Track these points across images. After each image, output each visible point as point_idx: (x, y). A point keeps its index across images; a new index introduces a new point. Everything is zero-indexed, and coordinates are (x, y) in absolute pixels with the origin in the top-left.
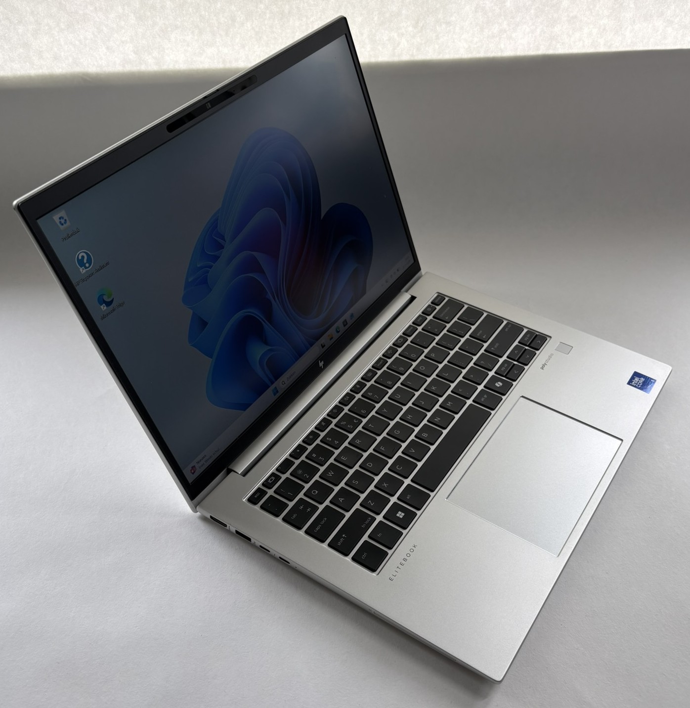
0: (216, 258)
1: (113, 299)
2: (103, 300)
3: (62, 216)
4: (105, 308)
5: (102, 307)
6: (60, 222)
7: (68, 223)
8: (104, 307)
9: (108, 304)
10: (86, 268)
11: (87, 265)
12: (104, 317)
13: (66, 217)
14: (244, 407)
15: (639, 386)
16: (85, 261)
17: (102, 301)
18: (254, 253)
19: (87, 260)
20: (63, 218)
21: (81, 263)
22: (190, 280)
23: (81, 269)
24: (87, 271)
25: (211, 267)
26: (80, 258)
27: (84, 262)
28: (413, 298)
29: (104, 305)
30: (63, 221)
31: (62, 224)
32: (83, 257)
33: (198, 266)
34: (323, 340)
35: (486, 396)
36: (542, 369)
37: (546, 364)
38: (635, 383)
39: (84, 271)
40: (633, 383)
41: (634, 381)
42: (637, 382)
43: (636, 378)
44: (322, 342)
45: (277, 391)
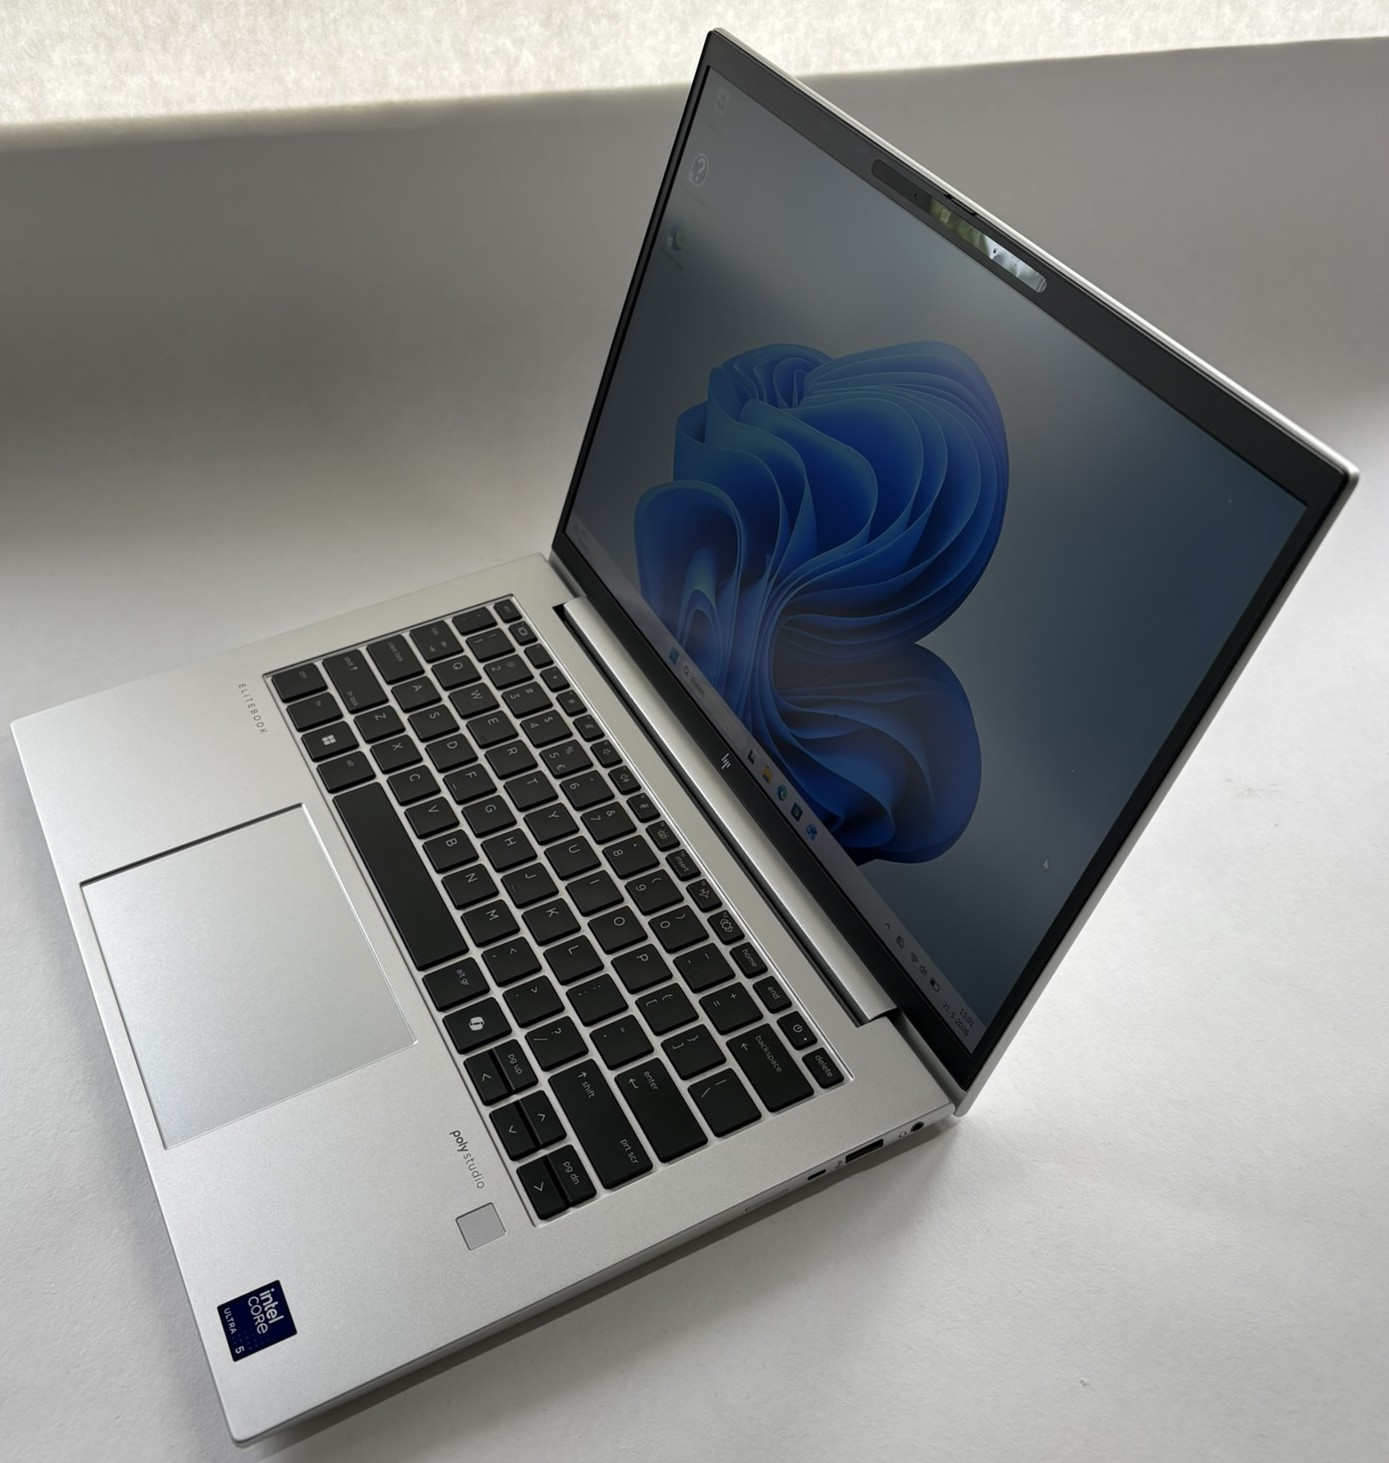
4: (670, 244)
5: (669, 239)
8: (669, 241)
9: (674, 245)
11: (697, 179)
15: (254, 1302)
17: (674, 232)
18: (806, 482)
22: (735, 366)
25: (761, 397)
27: (698, 171)
28: (858, 1019)
29: (672, 240)
32: (701, 165)
33: (754, 370)
34: (759, 753)
35: (465, 982)
36: (454, 1133)
37: (462, 1150)
38: (268, 1299)
39: (691, 180)
40: (269, 1296)
41: (273, 1305)
42: (263, 1308)
43: (277, 1316)
44: (754, 751)
45: (675, 661)
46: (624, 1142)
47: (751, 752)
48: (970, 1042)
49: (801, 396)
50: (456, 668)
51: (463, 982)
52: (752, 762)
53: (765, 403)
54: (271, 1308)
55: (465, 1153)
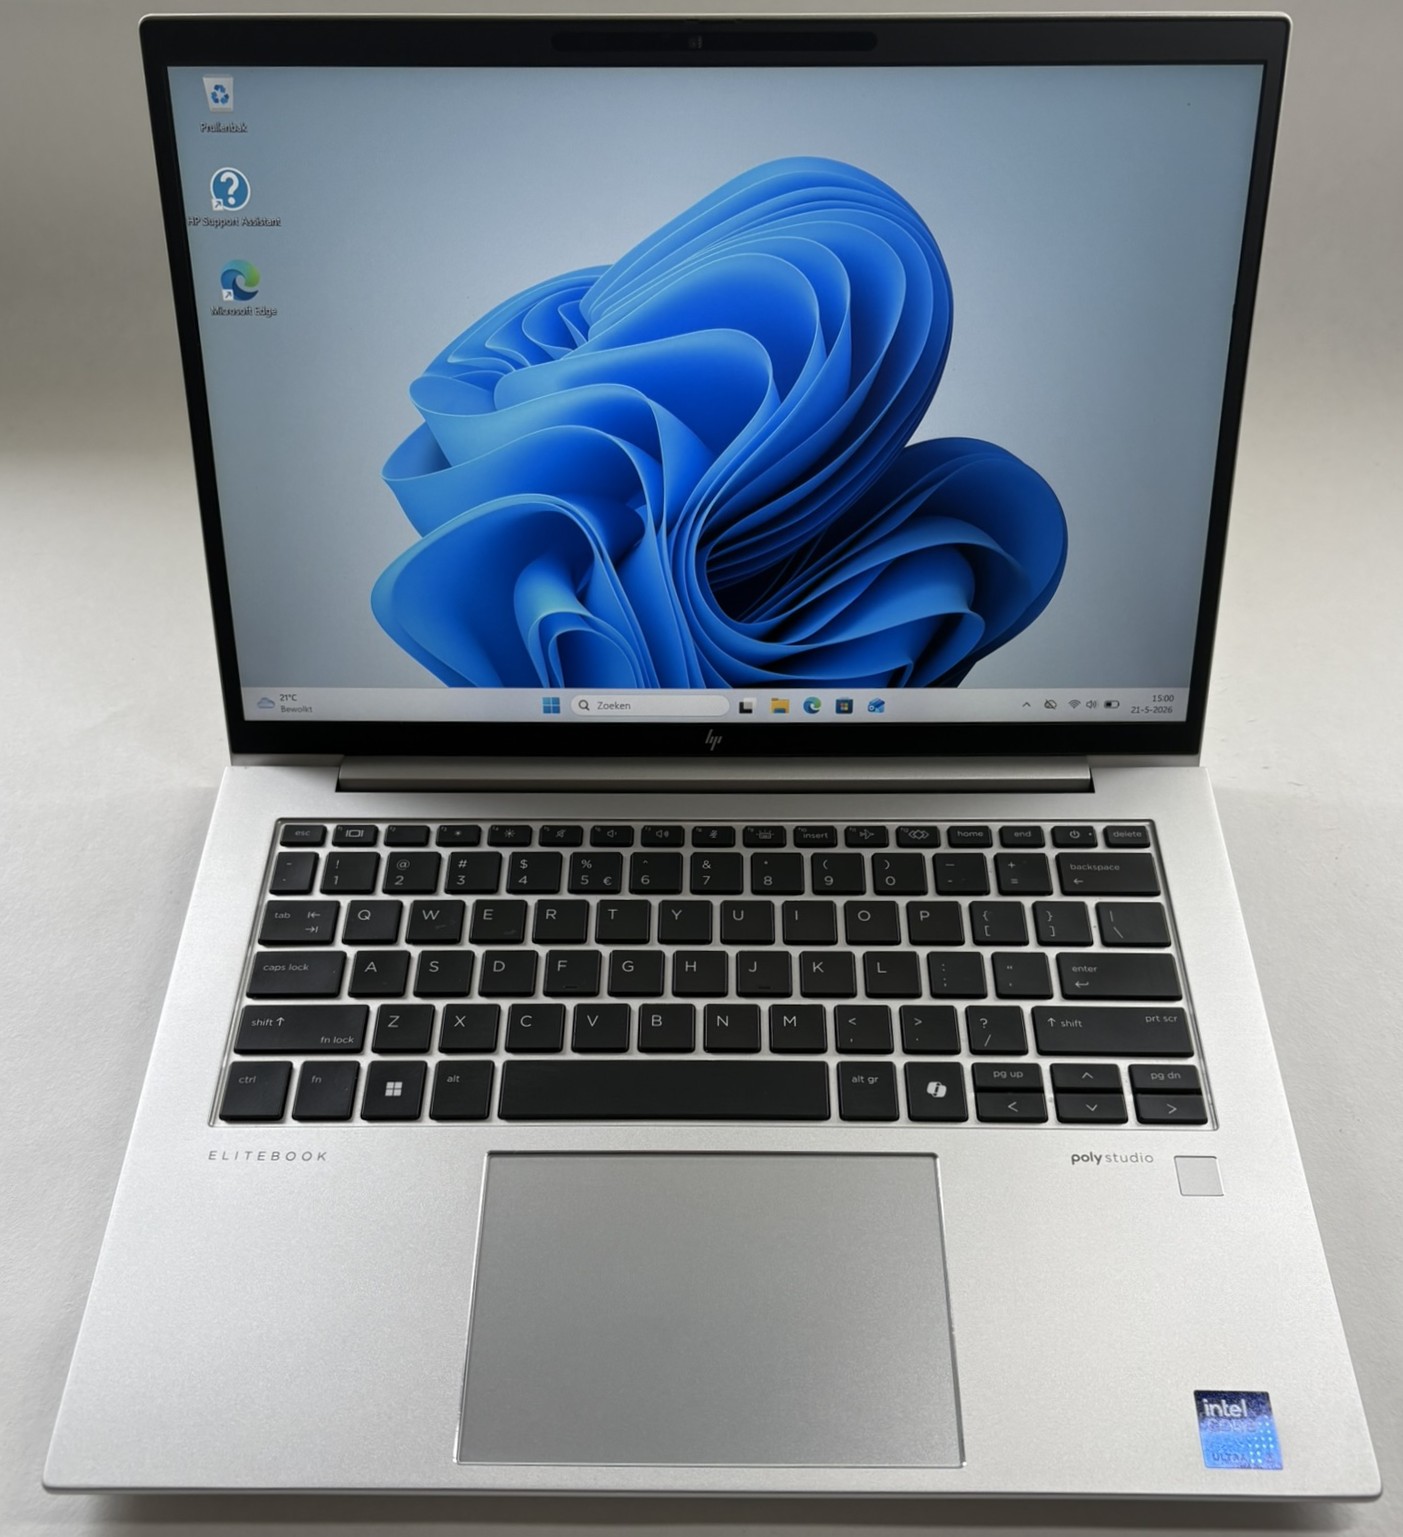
0: (540, 356)
1: (254, 294)
2: (234, 281)
3: (225, 86)
4: (231, 298)
5: (225, 292)
6: (214, 95)
7: (230, 105)
8: (228, 295)
9: (241, 295)
10: (226, 204)
11: (232, 201)
12: (219, 312)
13: (229, 91)
14: (454, 679)
16: (231, 191)
17: (229, 280)
18: (653, 404)
19: (235, 192)
20: (223, 90)
21: (221, 189)
22: (452, 360)
23: (215, 201)
24: (225, 211)
25: (518, 365)
26: (223, 179)
27: (227, 191)
28: (1088, 787)
29: (231, 291)
30: (220, 95)
31: (216, 101)
32: (230, 182)
33: (487, 345)
34: (751, 697)
35: (872, 1080)
36: (1073, 1160)
37: (1099, 1160)
38: (1216, 1411)
39: (221, 208)
40: (1212, 1406)
41: (1225, 1406)
42: (1224, 1417)
43: (1241, 1406)
44: (746, 700)
45: (557, 710)
47: (741, 705)
48: (1179, 713)
49: (585, 328)
50: (367, 918)
51: (872, 1082)
52: (750, 711)
53: (530, 366)
54: (1228, 1412)
55: (1103, 1159)
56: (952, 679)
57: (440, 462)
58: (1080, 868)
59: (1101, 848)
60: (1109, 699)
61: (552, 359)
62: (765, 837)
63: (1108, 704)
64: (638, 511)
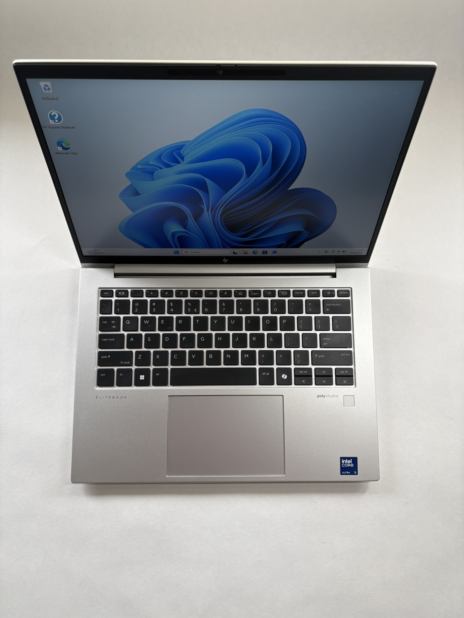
0: (168, 166)
1: (69, 148)
2: (62, 144)
3: (48, 85)
4: (61, 149)
5: (59, 148)
6: (45, 88)
7: (51, 91)
8: (60, 149)
9: (64, 148)
10: (55, 122)
11: (57, 121)
12: (58, 153)
13: (50, 86)
14: (146, 246)
15: (343, 465)
16: (56, 118)
17: (60, 144)
18: (205, 179)
19: (57, 118)
20: (47, 86)
21: (52, 117)
22: (138, 167)
23: (51, 121)
24: (55, 124)
25: (161, 168)
26: (53, 114)
27: (54, 118)
28: (334, 275)
29: (61, 147)
30: (47, 88)
31: (46, 90)
32: (55, 115)
33: (150, 163)
34: (236, 250)
35: (268, 374)
36: (318, 397)
37: (324, 397)
38: (345, 462)
39: (53, 123)
40: (344, 461)
41: (347, 460)
42: (346, 463)
43: (350, 461)
44: (235, 251)
45: (178, 253)
46: (342, 355)
47: (234, 252)
48: (365, 253)
49: (183, 158)
50: (129, 323)
51: (267, 375)
52: (236, 253)
53: (165, 169)
54: (347, 462)
55: (325, 396)
56: (298, 246)
57: (137, 194)
58: (329, 305)
59: (336, 298)
60: (344, 250)
61: (172, 167)
62: (240, 294)
63: (344, 252)
64: (202, 206)
